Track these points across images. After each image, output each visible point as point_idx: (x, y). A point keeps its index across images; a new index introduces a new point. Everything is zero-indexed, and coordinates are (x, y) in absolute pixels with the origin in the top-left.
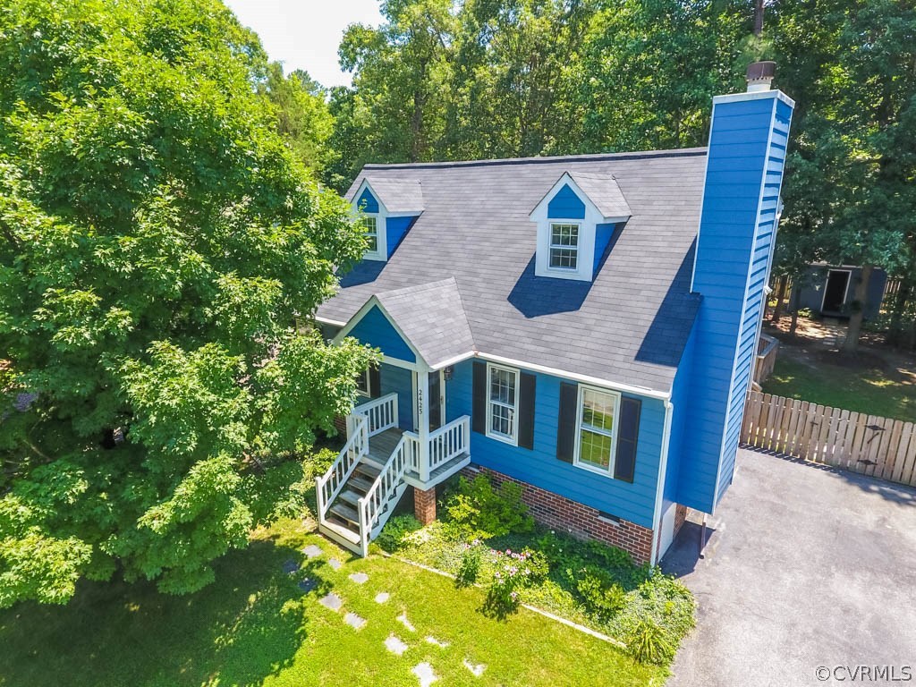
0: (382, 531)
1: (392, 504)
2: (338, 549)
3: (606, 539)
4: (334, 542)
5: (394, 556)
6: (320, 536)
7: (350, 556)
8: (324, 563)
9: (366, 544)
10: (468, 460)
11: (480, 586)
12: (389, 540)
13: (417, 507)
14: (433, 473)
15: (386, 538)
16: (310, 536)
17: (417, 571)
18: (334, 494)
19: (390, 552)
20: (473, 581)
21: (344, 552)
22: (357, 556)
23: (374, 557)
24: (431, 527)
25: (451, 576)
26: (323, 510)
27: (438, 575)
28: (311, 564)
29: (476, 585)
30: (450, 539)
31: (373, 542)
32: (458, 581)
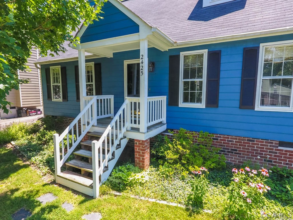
0: (110, 175)
1: (118, 153)
2: (72, 194)
3: (287, 164)
4: (67, 188)
5: (123, 194)
6: (56, 186)
7: (82, 198)
8: (56, 207)
9: (98, 186)
10: (164, 128)
11: (210, 212)
12: (118, 181)
13: (137, 155)
14: (149, 128)
15: (114, 180)
16: (47, 187)
17: (148, 205)
18: (70, 151)
19: (119, 191)
20: (202, 208)
21: (77, 196)
22: (89, 198)
23: (105, 197)
24: (148, 170)
25: (179, 205)
26: (59, 164)
27: (168, 206)
28: (43, 210)
29: (206, 211)
30: (167, 176)
31: (104, 184)
32: (187, 210)
